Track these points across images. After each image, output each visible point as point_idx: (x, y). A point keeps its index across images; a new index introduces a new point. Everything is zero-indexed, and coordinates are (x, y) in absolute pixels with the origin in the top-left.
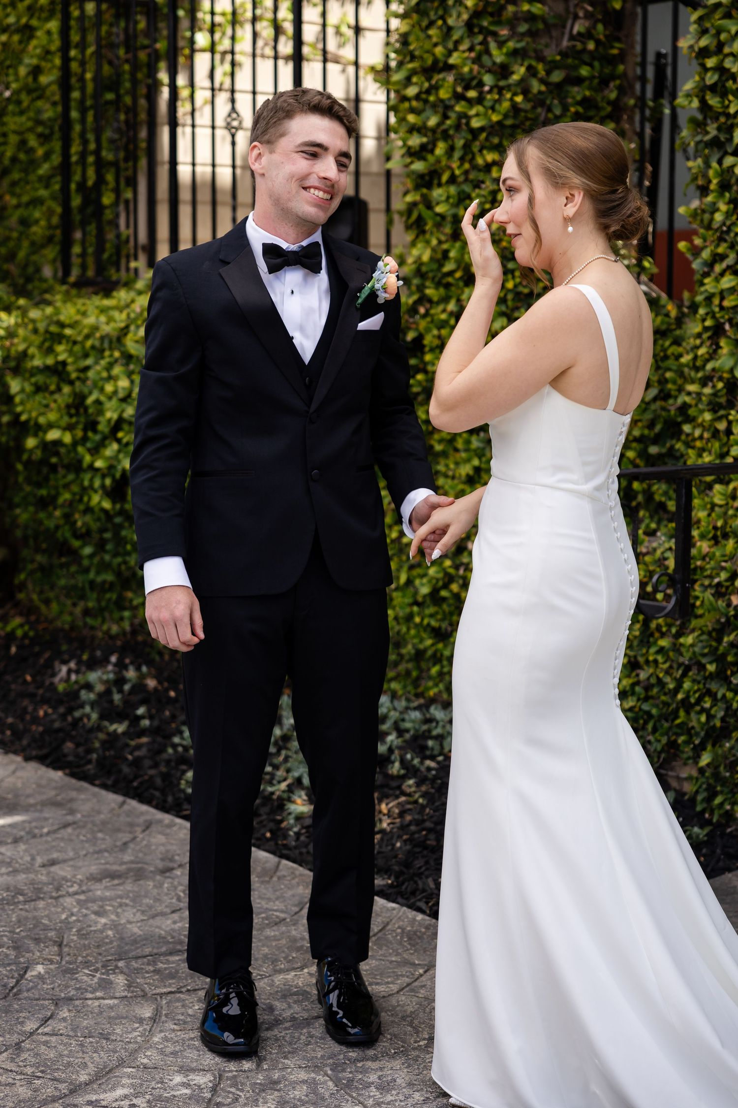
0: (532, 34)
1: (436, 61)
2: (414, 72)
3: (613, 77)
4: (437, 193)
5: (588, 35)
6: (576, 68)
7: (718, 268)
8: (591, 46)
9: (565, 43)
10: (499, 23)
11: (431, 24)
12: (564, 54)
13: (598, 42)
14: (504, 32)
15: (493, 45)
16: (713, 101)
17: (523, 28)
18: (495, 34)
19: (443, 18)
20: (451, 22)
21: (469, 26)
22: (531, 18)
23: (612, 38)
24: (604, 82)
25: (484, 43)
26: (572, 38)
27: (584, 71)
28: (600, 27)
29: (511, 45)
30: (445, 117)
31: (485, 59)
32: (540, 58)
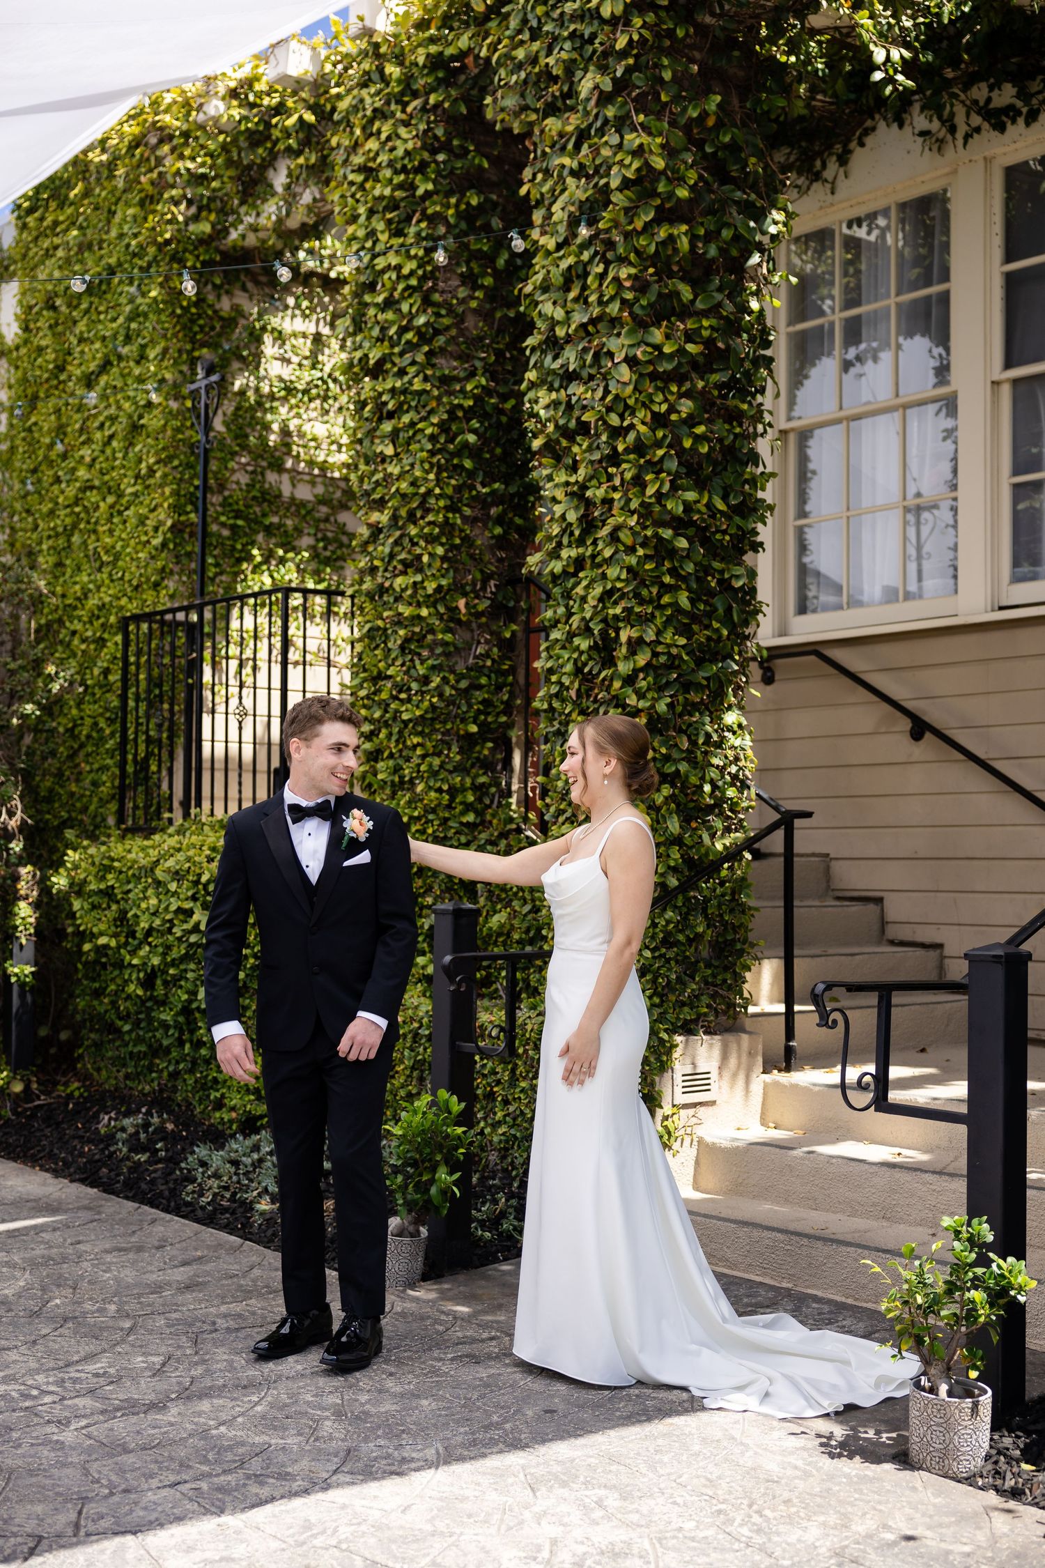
0: (447, 655)
1: (380, 673)
2: (365, 680)
3: (505, 685)
4: (381, 765)
5: (487, 655)
6: (478, 678)
7: (561, 819)
8: (489, 663)
9: (471, 661)
10: (421, 647)
11: (377, 647)
12: (469, 669)
13: (493, 661)
14: (425, 653)
15: (417, 662)
16: (556, 704)
17: (439, 650)
18: (419, 655)
19: (385, 642)
20: (390, 645)
21: (402, 648)
22: (445, 644)
23: (503, 658)
24: (499, 688)
25: (412, 660)
26: (476, 657)
27: (483, 681)
28: (495, 650)
29: (430, 662)
30: (386, 711)
31: (413, 672)
32: (452, 671)
